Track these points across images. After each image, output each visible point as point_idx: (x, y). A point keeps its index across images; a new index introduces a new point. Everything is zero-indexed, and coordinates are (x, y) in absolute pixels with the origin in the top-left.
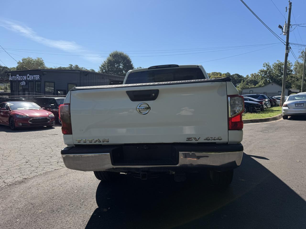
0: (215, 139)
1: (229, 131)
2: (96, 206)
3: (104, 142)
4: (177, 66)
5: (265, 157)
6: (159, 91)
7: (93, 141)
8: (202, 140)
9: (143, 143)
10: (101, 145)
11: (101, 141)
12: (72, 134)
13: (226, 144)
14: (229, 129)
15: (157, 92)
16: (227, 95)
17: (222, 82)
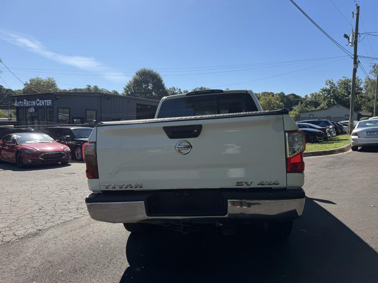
0: (271, 183)
1: (287, 174)
2: (127, 265)
3: (136, 187)
4: (222, 91)
5: (331, 201)
6: (203, 127)
7: (124, 187)
8: (254, 185)
9: (183, 188)
10: (133, 191)
11: (134, 187)
12: (98, 178)
13: (284, 189)
14: (287, 172)
15: (199, 128)
16: (285, 130)
17: (278, 115)
